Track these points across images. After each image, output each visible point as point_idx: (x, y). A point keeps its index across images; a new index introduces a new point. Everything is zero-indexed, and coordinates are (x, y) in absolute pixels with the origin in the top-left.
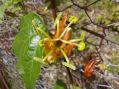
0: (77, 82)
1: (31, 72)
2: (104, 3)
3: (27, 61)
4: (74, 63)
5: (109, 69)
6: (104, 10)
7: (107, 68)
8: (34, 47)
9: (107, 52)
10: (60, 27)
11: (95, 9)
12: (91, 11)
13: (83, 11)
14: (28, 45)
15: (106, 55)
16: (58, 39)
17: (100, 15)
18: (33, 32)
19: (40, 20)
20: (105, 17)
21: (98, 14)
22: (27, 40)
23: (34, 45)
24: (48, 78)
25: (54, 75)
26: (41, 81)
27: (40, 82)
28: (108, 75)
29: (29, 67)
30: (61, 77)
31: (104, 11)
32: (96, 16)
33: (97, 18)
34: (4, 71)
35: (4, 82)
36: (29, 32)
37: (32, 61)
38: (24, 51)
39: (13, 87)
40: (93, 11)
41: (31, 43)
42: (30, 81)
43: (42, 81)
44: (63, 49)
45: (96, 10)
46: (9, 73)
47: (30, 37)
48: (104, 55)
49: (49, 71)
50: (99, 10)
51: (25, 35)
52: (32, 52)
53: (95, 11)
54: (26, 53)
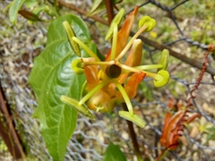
0: (147, 153)
1: (59, 127)
2: (207, 7)
3: (53, 105)
4: (144, 116)
5: (211, 133)
6: (207, 19)
7: (207, 131)
8: (68, 79)
9: (209, 100)
10: (119, 38)
11: (189, 17)
12: (181, 20)
13: (165, 21)
14: (56, 74)
15: (205, 106)
16: (112, 63)
17: (199, 30)
18: (67, 49)
19: (83, 28)
20: (209, 33)
21: (195, 27)
22: (55, 65)
23: (68, 76)
24: (94, 140)
25: (106, 135)
26: (80, 145)
27: (78, 147)
28: (207, 145)
29: (57, 118)
30: (119, 140)
31: (207, 21)
32: (190, 30)
33: (192, 34)
34: (17, 121)
35: (17, 141)
36: (61, 51)
37: (63, 106)
38: (49, 86)
39: (32, 151)
40: (186, 21)
41: (62, 71)
42: (56, 144)
43: (83, 145)
44: (123, 85)
45: (193, 20)
46: (26, 126)
47: (61, 60)
48: (202, 104)
49: (97, 128)
50: (198, 20)
51: (53, 56)
52: (64, 89)
53: (189, 22)
54: (52, 90)
